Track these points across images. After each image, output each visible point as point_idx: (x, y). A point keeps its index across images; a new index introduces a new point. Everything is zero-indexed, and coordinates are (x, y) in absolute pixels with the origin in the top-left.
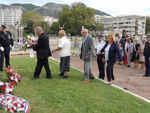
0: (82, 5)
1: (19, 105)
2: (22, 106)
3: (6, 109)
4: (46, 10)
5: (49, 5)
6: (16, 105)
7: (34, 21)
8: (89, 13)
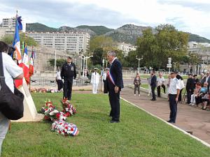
0: (171, 29)
1: (69, 129)
2: (72, 130)
3: (58, 131)
4: (122, 34)
5: (126, 28)
6: (67, 128)
7: (104, 49)
8: (181, 40)
